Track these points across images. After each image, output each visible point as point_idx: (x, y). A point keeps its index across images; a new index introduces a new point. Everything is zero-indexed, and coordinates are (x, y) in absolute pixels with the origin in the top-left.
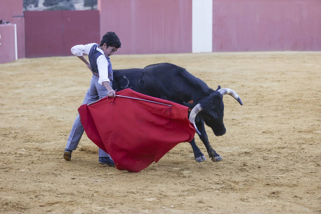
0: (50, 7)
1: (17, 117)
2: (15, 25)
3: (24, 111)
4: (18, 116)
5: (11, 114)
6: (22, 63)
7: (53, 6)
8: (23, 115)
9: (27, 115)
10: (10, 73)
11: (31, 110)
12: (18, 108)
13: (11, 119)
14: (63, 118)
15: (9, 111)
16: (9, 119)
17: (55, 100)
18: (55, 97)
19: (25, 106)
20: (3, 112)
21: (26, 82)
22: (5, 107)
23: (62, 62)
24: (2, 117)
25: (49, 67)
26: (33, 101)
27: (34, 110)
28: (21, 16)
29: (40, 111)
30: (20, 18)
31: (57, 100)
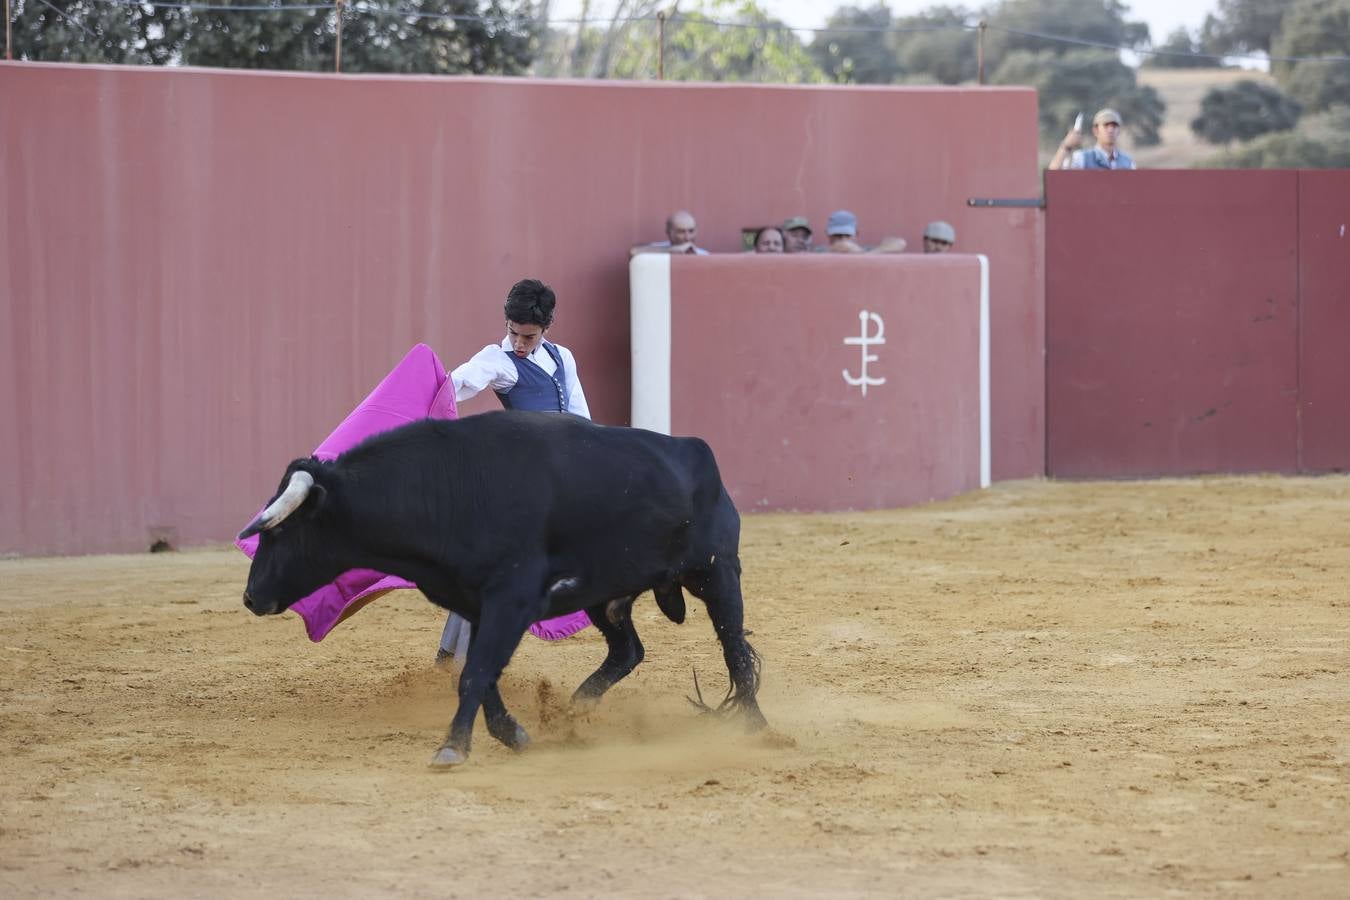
0: (1237, 148)
1: (944, 854)
2: (984, 260)
3: (994, 820)
4: (950, 848)
5: (904, 837)
6: (1018, 512)
7: (1261, 142)
8: (983, 844)
9: (1012, 844)
10: (937, 571)
11: (1044, 818)
12: (955, 802)
13: (902, 864)
14: (1248, 878)
15: (896, 818)
16: (892, 865)
17: (1207, 758)
18: (1208, 737)
19: (1005, 789)
20: (857, 821)
21: (1029, 634)
22: (872, 788)
23: (1287, 508)
24: (847, 854)
25: (1200, 544)
26: (1060, 760)
27: (1062, 816)
28: (1026, 204)
29: (1096, 821)
30: (1015, 216)
31: (1222, 759)
